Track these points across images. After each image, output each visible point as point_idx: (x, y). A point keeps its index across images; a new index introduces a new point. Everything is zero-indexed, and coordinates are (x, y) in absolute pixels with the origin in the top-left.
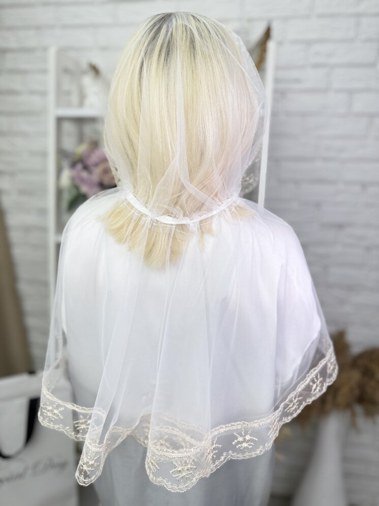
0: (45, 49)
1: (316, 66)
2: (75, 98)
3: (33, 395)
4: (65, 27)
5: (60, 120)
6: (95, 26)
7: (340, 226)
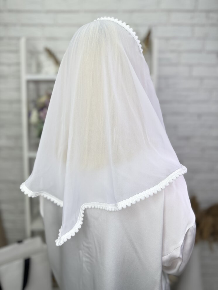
0: (18, 39)
1: (172, 51)
2: (34, 68)
3: (26, 256)
4: (23, 25)
5: (29, 82)
6: (43, 25)
7: (187, 138)
